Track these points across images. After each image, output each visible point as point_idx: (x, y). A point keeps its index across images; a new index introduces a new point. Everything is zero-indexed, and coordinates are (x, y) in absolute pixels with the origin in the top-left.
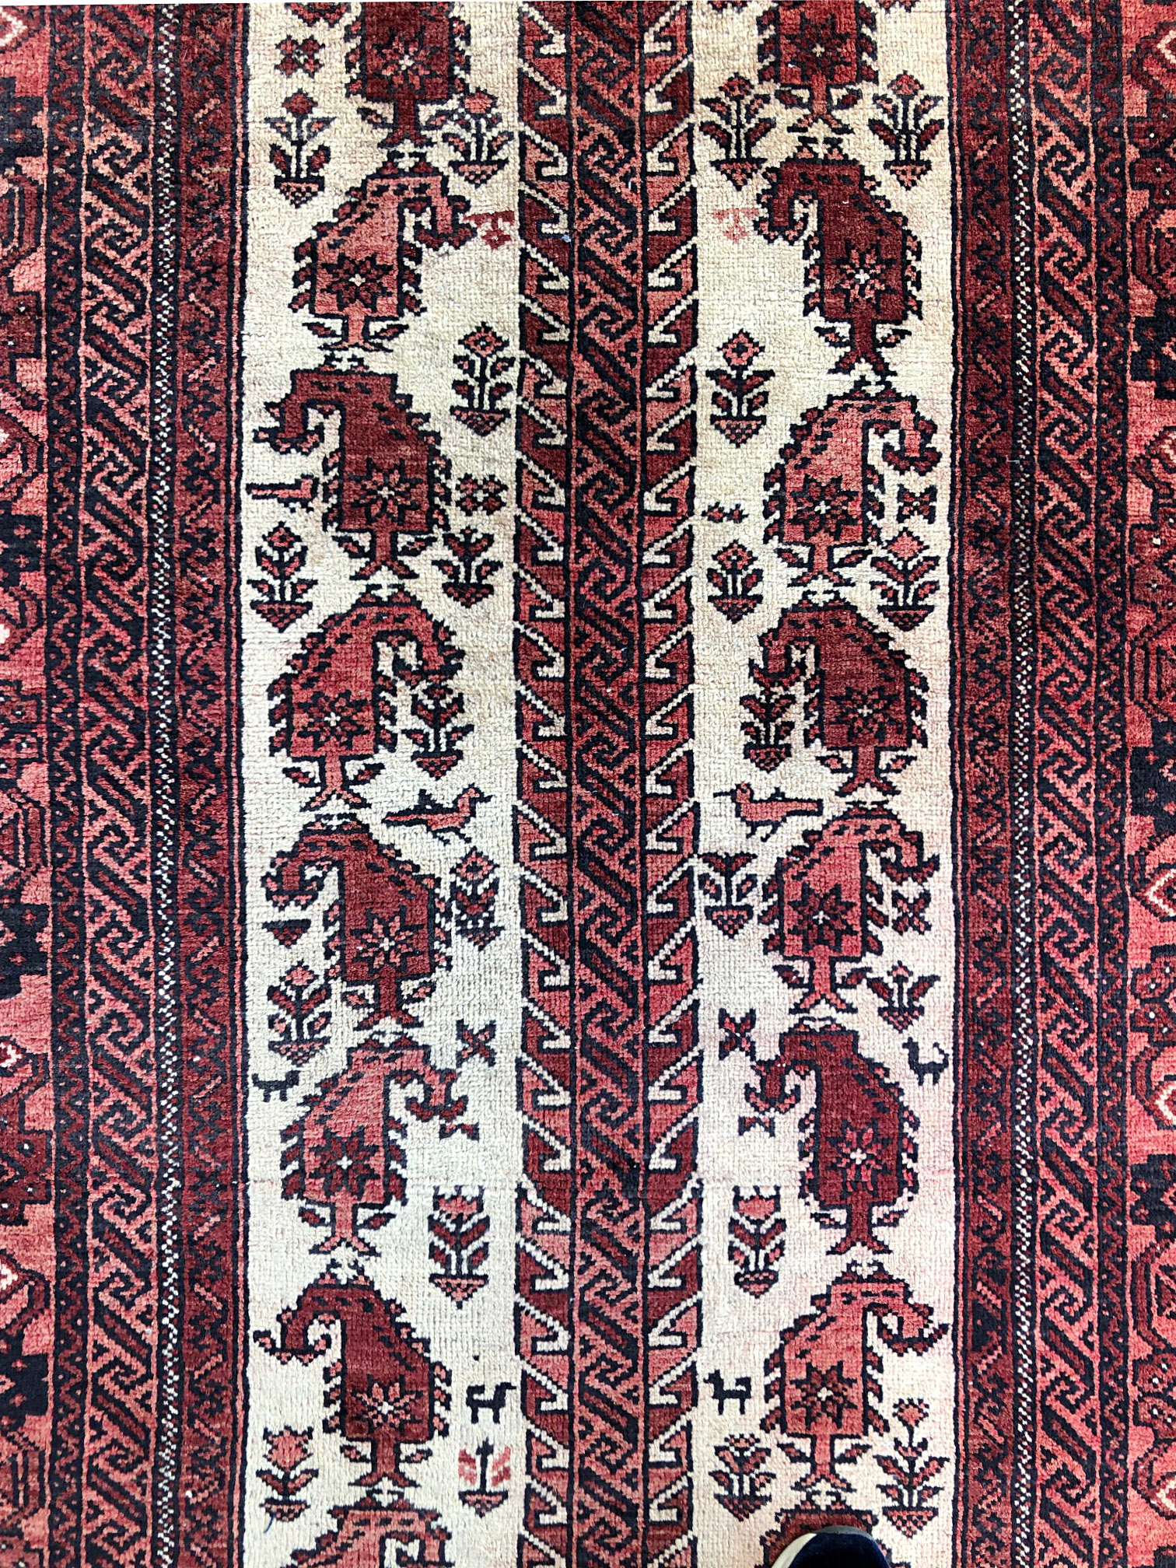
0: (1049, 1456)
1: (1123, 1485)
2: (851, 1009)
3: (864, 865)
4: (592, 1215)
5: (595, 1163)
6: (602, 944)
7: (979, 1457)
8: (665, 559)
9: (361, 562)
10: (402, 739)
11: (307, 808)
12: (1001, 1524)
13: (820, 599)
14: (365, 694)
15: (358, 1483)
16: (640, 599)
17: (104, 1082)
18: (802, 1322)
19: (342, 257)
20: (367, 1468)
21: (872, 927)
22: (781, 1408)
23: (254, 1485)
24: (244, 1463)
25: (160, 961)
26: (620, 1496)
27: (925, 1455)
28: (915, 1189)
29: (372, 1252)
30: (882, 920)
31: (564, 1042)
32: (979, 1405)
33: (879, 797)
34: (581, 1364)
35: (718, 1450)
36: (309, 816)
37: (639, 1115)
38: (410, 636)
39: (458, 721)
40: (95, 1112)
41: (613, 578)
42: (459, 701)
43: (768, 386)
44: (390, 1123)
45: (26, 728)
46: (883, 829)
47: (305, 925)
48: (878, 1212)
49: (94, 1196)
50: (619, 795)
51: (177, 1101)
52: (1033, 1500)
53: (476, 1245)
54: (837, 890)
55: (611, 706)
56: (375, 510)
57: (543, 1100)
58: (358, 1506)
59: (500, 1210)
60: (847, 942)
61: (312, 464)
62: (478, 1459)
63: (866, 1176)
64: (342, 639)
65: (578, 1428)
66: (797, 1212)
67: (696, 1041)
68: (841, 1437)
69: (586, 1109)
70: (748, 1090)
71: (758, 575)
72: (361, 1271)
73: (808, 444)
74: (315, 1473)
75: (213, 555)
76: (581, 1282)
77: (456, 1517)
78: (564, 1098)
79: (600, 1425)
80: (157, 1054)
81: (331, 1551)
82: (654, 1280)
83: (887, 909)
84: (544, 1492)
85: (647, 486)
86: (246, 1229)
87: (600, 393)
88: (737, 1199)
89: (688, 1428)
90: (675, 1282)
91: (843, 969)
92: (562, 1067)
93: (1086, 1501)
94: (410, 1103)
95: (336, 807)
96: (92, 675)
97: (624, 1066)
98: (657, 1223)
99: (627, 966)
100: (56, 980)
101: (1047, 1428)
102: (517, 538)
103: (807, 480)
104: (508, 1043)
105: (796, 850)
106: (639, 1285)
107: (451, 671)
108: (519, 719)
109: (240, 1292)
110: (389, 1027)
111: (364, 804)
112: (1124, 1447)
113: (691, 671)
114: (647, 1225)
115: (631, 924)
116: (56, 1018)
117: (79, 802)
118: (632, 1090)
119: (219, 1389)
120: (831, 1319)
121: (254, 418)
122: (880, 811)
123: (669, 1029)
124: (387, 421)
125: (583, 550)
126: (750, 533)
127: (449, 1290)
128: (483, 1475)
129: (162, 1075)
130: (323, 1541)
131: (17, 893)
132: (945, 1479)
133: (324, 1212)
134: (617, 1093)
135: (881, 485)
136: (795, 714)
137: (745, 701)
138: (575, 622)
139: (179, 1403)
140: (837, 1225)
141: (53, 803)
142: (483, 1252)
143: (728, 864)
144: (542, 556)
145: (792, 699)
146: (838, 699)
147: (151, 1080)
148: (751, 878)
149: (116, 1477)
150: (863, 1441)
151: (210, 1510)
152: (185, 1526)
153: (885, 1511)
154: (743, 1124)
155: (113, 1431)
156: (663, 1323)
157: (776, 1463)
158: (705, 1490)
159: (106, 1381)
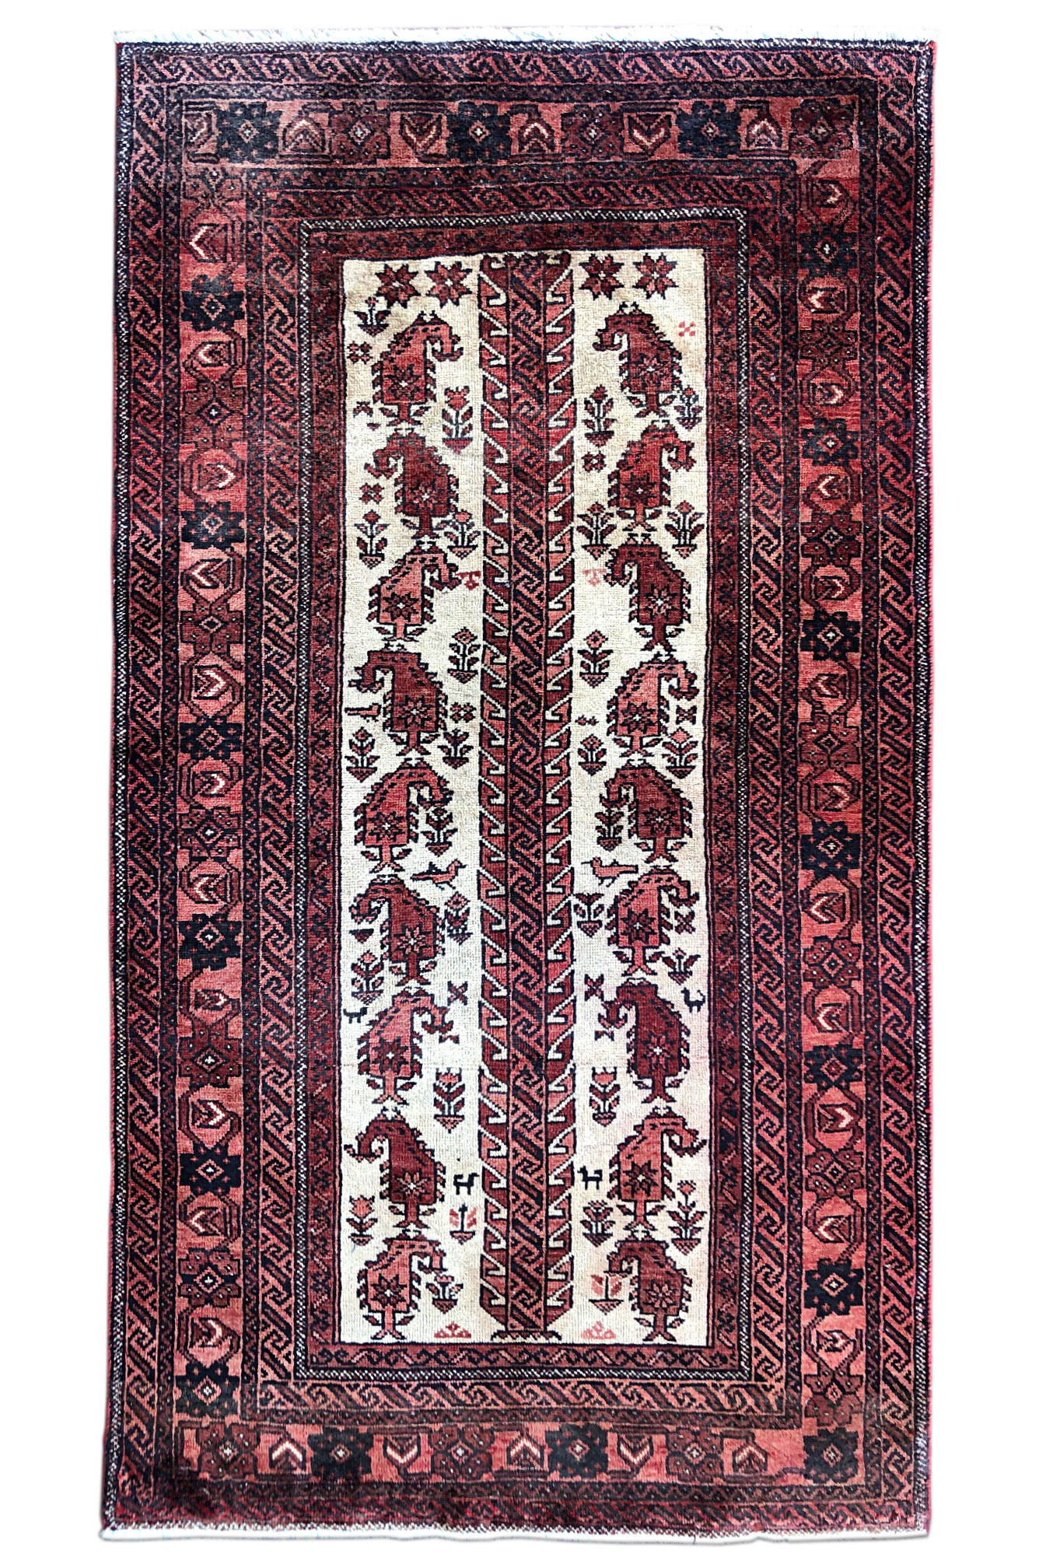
0: (760, 1209)
1: (800, 1224)
2: (654, 973)
3: (660, 898)
4: (518, 1083)
5: (520, 1056)
6: (524, 941)
7: (722, 1211)
8: (556, 744)
9: (402, 747)
10: (421, 836)
11: (373, 871)
12: (735, 1247)
13: (636, 763)
14: (403, 813)
15: (398, 1226)
16: (543, 764)
17: (268, 1013)
18: (629, 1139)
19: (393, 594)
20: (402, 1218)
21: (664, 930)
22: (618, 1186)
23: (345, 1225)
24: (340, 1214)
25: (298, 950)
26: (533, 1233)
27: (694, 1210)
28: (688, 1067)
29: (405, 1103)
30: (670, 927)
31: (504, 992)
32: (723, 1183)
33: (667, 863)
34: (513, 1163)
35: (585, 1209)
36: (374, 876)
37: (543, 1031)
38: (426, 784)
39: (450, 827)
40: (264, 1029)
41: (529, 754)
42: (450, 817)
43: (609, 657)
44: (414, 1034)
45: (233, 831)
46: (669, 880)
47: (371, 931)
48: (668, 1080)
49: (263, 1073)
50: (532, 864)
51: (306, 1023)
52: (751, 1234)
53: (458, 1099)
54: (646, 911)
55: (528, 818)
56: (409, 721)
57: (493, 1023)
58: (398, 1238)
59: (470, 1080)
60: (652, 938)
61: (378, 698)
62: (460, 1214)
63: (662, 1061)
64: (392, 786)
65: (512, 1197)
66: (626, 1080)
67: (572, 991)
68: (650, 1201)
69: (515, 1027)
70: (600, 1017)
71: (604, 751)
72: (399, 1113)
73: (630, 686)
74: (376, 1220)
75: (328, 744)
76: (513, 1119)
77: (448, 1244)
78: (503, 1022)
79: (523, 1196)
80: (296, 999)
81: (385, 1262)
82: (551, 1118)
83: (672, 921)
84: (494, 1231)
85: (547, 708)
86: (340, 1090)
87: (523, 662)
88: (594, 1074)
89: (569, 1197)
90: (562, 1119)
91: (650, 952)
92: (502, 1005)
93: (780, 1233)
94: (424, 1024)
95: (387, 871)
96: (266, 804)
97: (535, 1005)
98: (552, 1087)
99: (537, 953)
100: (245, 961)
101: (759, 1194)
102: (481, 735)
103: (630, 704)
104: (474, 993)
105: (625, 892)
106: (543, 1120)
107: (446, 801)
108: (481, 825)
109: (337, 1124)
110: (413, 984)
111: (402, 869)
112: (800, 1203)
113: (570, 800)
114: (547, 1088)
115: (538, 931)
116: (244, 980)
117: (258, 869)
118: (539, 1018)
119: (327, 1175)
120: (645, 1138)
121: (350, 675)
122: (668, 870)
123: (559, 986)
124: (416, 676)
125: (515, 740)
126: (600, 731)
127: (444, 1123)
128: (462, 1222)
129: (298, 1010)
130: (381, 1256)
131: (225, 916)
132: (704, 1223)
133: (380, 1082)
134: (531, 1019)
135: (667, 706)
136: (624, 821)
137: (598, 815)
138: (510, 776)
139: (307, 1182)
140: (647, 1087)
141: (245, 870)
142: (462, 1103)
143: (589, 899)
144: (494, 743)
145: (622, 814)
146: (646, 813)
147: (292, 1012)
148: (601, 906)
149: (276, 1220)
150: (662, 1203)
151: (323, 1239)
152: (311, 1246)
153: (673, 1241)
154: (598, 1035)
155: (273, 1196)
156: (556, 1141)
157: (616, 1215)
158: (578, 1230)
159: (270, 1169)
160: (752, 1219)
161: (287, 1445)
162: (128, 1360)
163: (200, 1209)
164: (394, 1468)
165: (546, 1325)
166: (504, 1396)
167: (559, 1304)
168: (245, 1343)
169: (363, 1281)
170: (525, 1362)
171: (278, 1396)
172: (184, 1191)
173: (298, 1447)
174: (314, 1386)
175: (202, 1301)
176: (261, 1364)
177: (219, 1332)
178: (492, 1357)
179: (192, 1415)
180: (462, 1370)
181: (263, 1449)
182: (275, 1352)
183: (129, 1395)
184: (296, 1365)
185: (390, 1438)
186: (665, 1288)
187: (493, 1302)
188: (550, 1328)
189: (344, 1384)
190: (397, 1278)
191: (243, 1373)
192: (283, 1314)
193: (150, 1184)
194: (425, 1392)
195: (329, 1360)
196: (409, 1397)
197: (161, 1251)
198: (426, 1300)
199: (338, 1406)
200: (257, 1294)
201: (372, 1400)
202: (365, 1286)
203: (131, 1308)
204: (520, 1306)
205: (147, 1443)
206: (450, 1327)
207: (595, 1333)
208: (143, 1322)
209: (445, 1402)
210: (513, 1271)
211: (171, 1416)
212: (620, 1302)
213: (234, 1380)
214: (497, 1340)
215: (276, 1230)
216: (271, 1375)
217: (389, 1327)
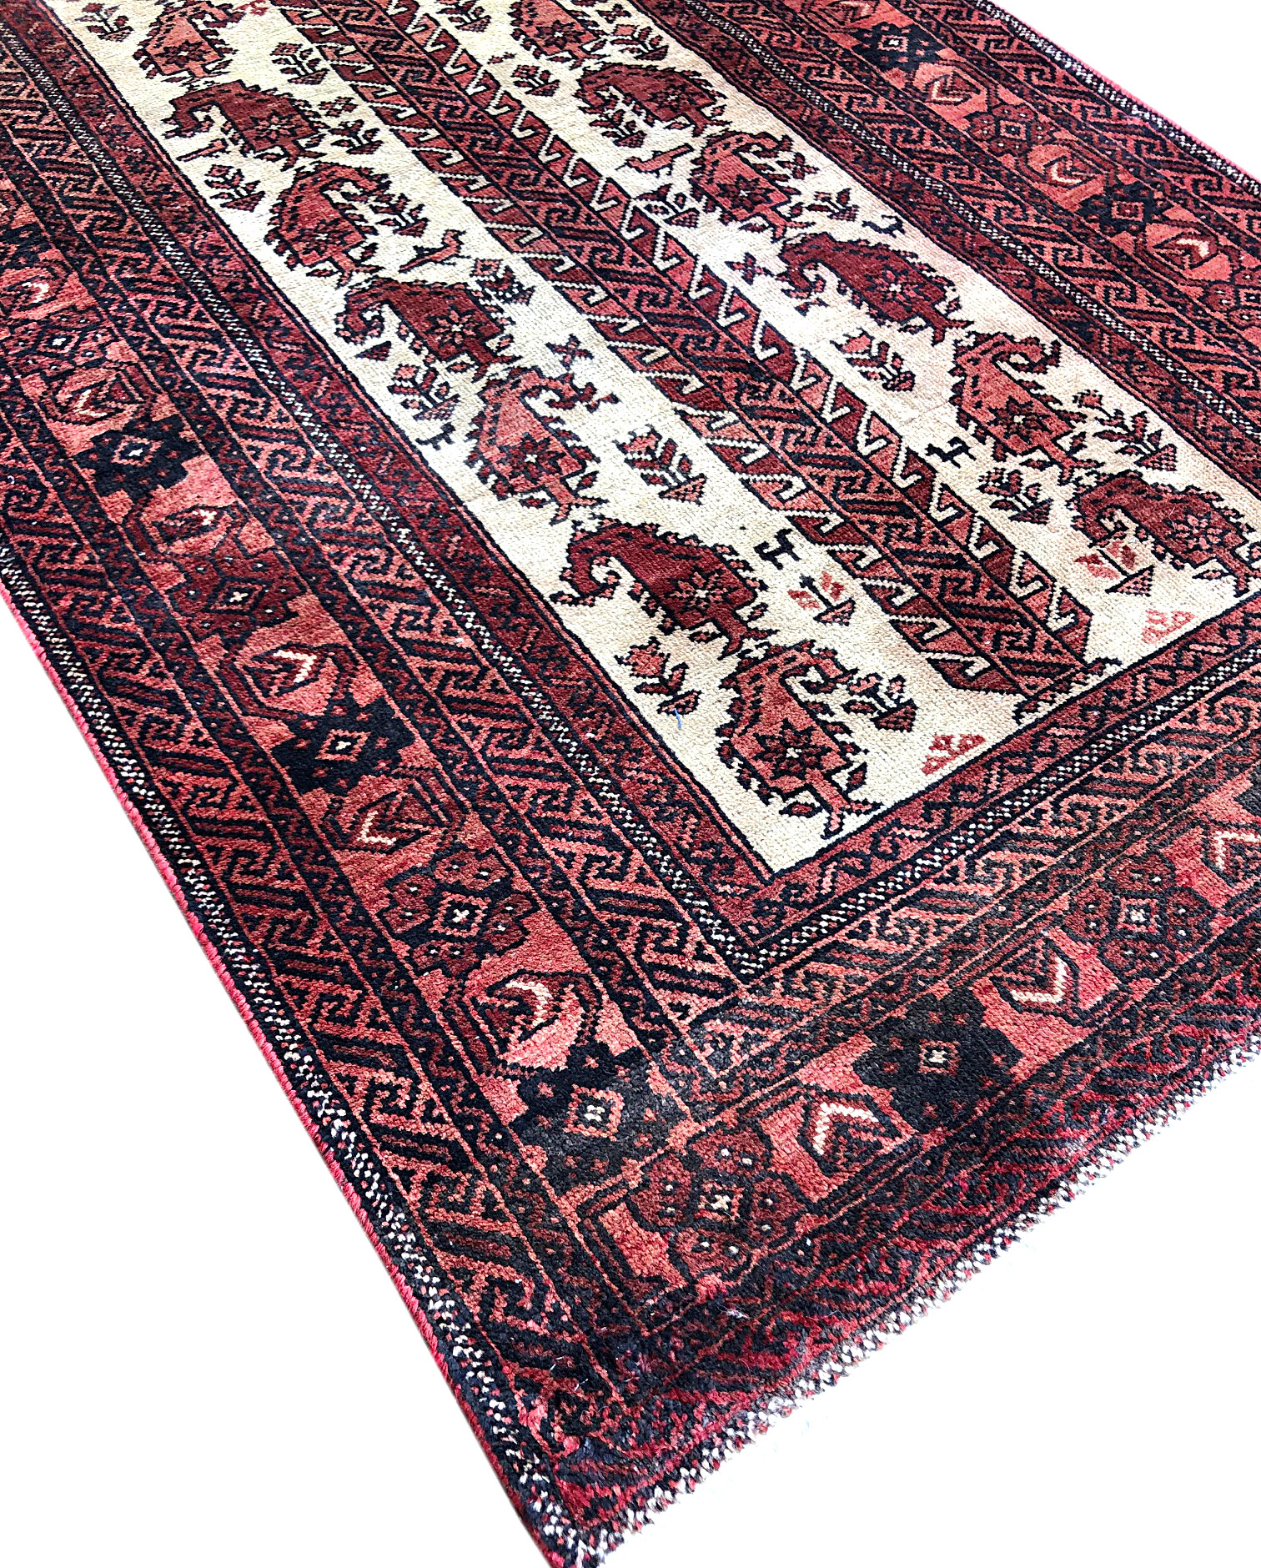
0: (1208, 373)
2: (810, 224)
3: (745, 160)
4: (747, 403)
5: (721, 373)
7: (1165, 400)
8: (482, 88)
10: (379, 227)
11: (339, 285)
12: (1226, 429)
14: (335, 216)
15: (726, 653)
16: (482, 109)
18: (958, 389)
20: (723, 641)
21: (781, 184)
22: (998, 441)
23: (639, 700)
24: (619, 689)
26: (941, 556)
27: (1126, 416)
28: (951, 284)
29: (600, 501)
30: (784, 178)
31: (635, 322)
32: (1129, 372)
33: (721, 128)
34: (827, 490)
35: (982, 489)
36: (343, 289)
37: (726, 339)
39: (411, 206)
44: (545, 421)
46: (739, 140)
47: (387, 344)
48: (942, 309)
52: (1228, 402)
53: (676, 460)
54: (740, 177)
56: (273, 136)
57: (650, 359)
58: (740, 669)
59: (673, 429)
60: (773, 196)
61: (214, 134)
62: (806, 589)
63: (913, 296)
64: (298, 199)
65: (863, 529)
66: (887, 334)
67: (724, 284)
68: (1059, 437)
70: (786, 292)
71: (547, 73)
72: (602, 517)
74: (684, 666)
76: (778, 443)
77: (827, 636)
78: (664, 352)
79: (878, 519)
81: (748, 714)
82: (828, 416)
83: (780, 170)
84: (880, 583)
85: (442, 65)
86: (487, 534)
87: (378, 42)
88: (839, 347)
89: (945, 487)
90: (845, 411)
91: (784, 209)
92: (647, 338)
94: (551, 403)
95: (359, 278)
96: (127, 281)
97: (690, 318)
98: (796, 384)
100: (213, 453)
101: (1188, 359)
104: (588, 337)
105: (696, 171)
106: (819, 424)
107: (385, 186)
108: (452, 188)
109: (515, 575)
110: (498, 370)
111: (379, 269)
114: (791, 389)
115: (621, 249)
116: (228, 476)
117: (163, 349)
118: (708, 327)
120: (975, 378)
122: (729, 133)
123: (703, 288)
126: (526, 58)
127: (682, 497)
128: (821, 597)
130: (734, 709)
131: (146, 418)
132: (1155, 423)
133: (542, 495)
134: (698, 335)
138: (449, 134)
139: (524, 674)
140: (922, 327)
142: (685, 462)
143: (658, 195)
145: (622, 112)
149: (514, 754)
150: (1076, 432)
151: (617, 738)
152: (607, 761)
153: (1139, 463)
154: (803, 310)
155: (486, 724)
156: (862, 438)
157: (1029, 476)
158: (1000, 520)
159: (450, 691)
160: (1207, 388)
161: (827, 1110)
162: (386, 1158)
163: (363, 811)
164: (1055, 1021)
165: (1080, 657)
166: (1123, 789)
167: (1069, 620)
168: (604, 977)
169: (736, 762)
170: (1101, 721)
171: (738, 1032)
172: (315, 802)
173: (850, 1100)
174: (789, 972)
175: (473, 958)
176: (663, 998)
177: (541, 992)
178: (1044, 746)
179: (595, 1179)
180: (1019, 791)
181: (786, 1147)
182: (674, 961)
183: (434, 1228)
184: (729, 960)
185: (999, 972)
186: (1191, 519)
187: (971, 672)
188: (1089, 659)
189: (841, 936)
190: (787, 724)
191: (643, 1036)
192: (639, 890)
193: (241, 822)
194: (990, 865)
195: (781, 915)
196: (971, 888)
197: (333, 919)
198: (862, 730)
199: (862, 981)
200: (567, 884)
201: (914, 933)
202: (746, 765)
203: (330, 1055)
204: (1016, 654)
205: (538, 1299)
206: (937, 746)
207: (1159, 627)
208: (376, 1065)
209: (1039, 857)
210: (959, 614)
211: (552, 1208)
212: (1151, 568)
213: (632, 1058)
214: (1028, 719)
215: (527, 769)
216: (697, 1005)
217: (837, 803)
